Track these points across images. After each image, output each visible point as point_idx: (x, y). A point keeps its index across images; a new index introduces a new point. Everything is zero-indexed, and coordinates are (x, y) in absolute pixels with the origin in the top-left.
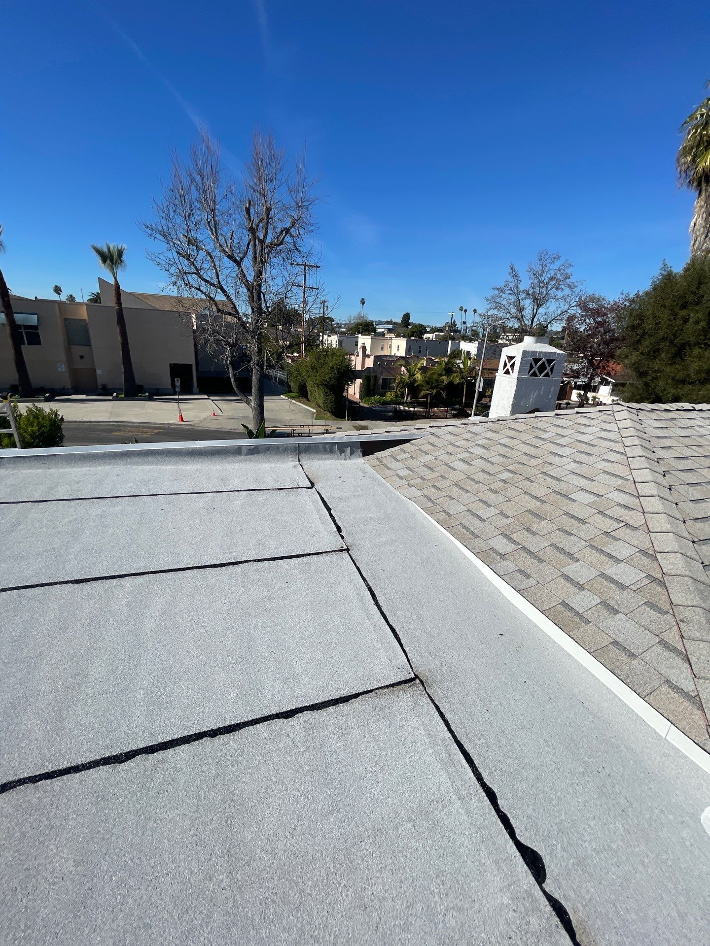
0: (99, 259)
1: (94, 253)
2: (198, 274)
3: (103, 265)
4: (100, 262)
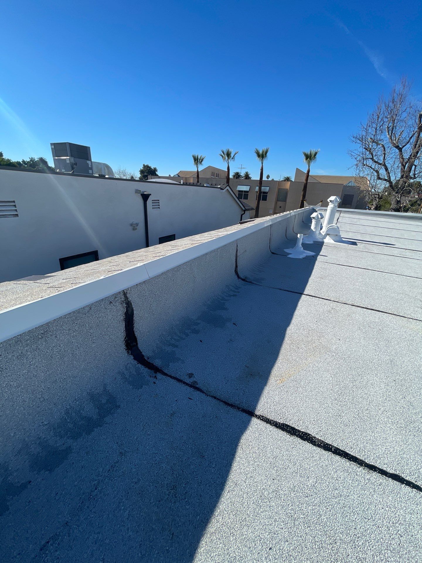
0: (304, 158)
1: (304, 155)
2: (372, 159)
3: (305, 161)
4: (305, 159)
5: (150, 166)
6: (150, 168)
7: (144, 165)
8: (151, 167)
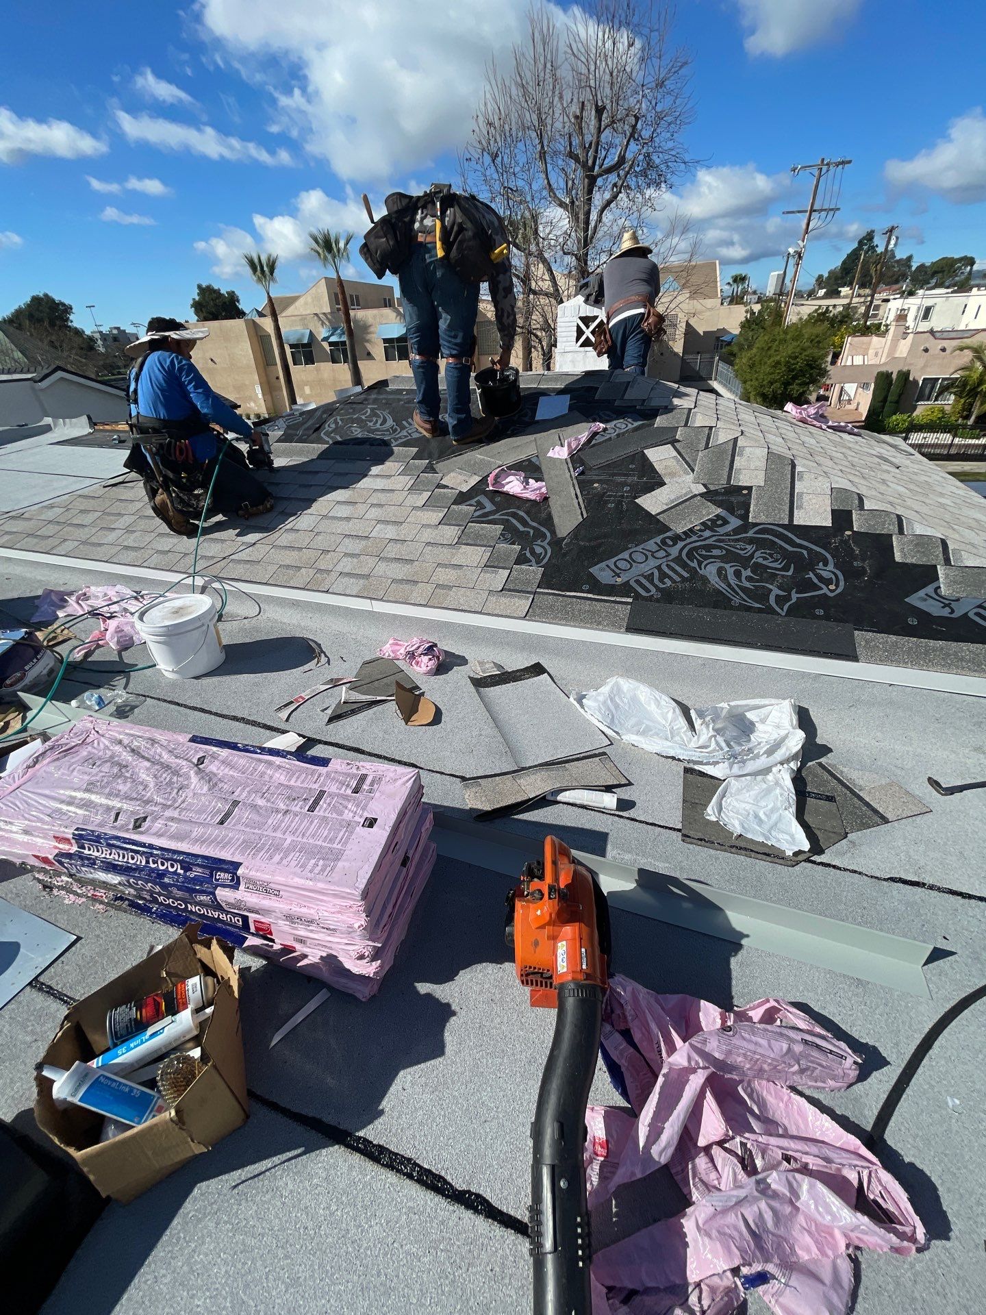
5: (216, 287)
6: (217, 292)
7: (199, 287)
8: (222, 292)
